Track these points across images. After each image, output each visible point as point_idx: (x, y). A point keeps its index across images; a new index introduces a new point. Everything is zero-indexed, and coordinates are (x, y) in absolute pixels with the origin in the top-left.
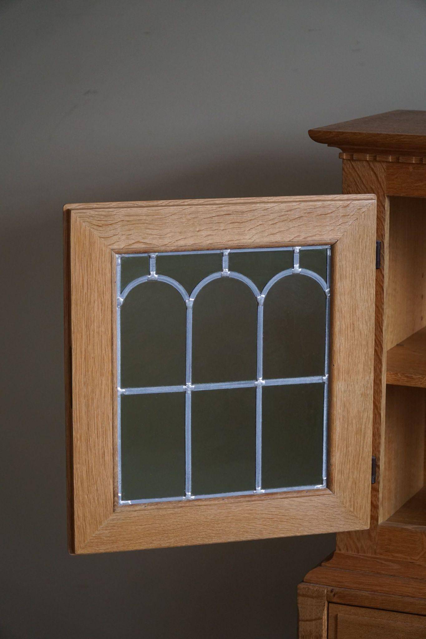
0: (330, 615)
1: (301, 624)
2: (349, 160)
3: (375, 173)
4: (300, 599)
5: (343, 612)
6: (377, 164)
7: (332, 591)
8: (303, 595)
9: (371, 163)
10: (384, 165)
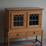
8: (8, 33)
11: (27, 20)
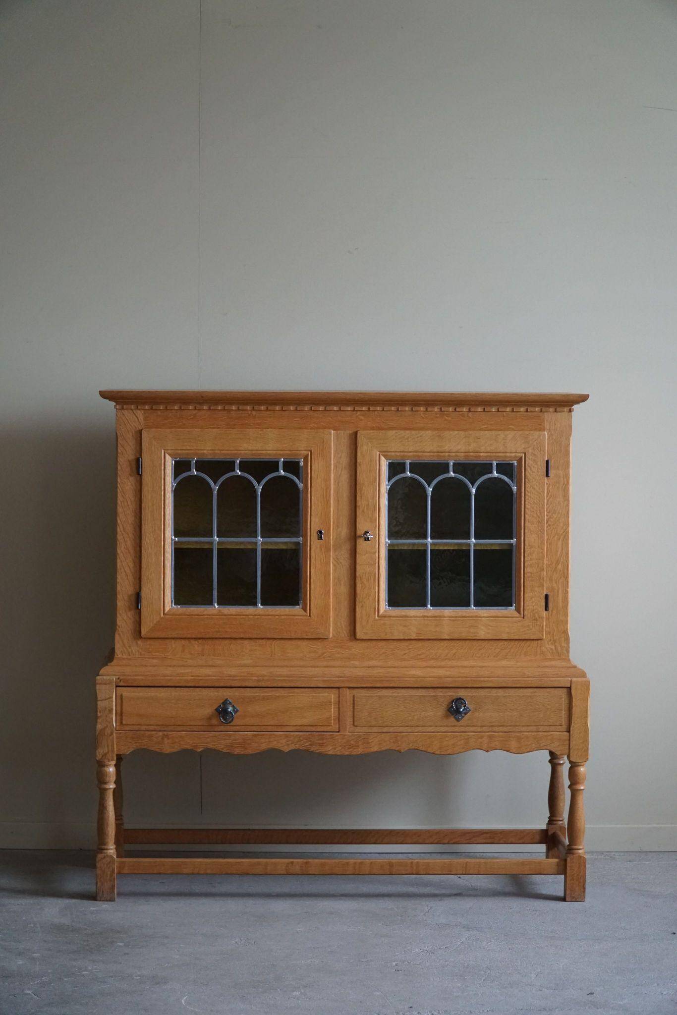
0: (117, 694)
1: (99, 703)
2: (121, 409)
3: (136, 416)
4: (98, 687)
5: (126, 692)
6: (138, 411)
7: (119, 679)
8: (101, 684)
9: (134, 411)
10: (143, 411)
11: (354, 537)
